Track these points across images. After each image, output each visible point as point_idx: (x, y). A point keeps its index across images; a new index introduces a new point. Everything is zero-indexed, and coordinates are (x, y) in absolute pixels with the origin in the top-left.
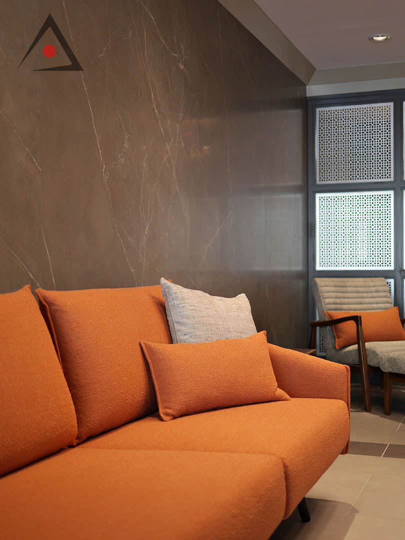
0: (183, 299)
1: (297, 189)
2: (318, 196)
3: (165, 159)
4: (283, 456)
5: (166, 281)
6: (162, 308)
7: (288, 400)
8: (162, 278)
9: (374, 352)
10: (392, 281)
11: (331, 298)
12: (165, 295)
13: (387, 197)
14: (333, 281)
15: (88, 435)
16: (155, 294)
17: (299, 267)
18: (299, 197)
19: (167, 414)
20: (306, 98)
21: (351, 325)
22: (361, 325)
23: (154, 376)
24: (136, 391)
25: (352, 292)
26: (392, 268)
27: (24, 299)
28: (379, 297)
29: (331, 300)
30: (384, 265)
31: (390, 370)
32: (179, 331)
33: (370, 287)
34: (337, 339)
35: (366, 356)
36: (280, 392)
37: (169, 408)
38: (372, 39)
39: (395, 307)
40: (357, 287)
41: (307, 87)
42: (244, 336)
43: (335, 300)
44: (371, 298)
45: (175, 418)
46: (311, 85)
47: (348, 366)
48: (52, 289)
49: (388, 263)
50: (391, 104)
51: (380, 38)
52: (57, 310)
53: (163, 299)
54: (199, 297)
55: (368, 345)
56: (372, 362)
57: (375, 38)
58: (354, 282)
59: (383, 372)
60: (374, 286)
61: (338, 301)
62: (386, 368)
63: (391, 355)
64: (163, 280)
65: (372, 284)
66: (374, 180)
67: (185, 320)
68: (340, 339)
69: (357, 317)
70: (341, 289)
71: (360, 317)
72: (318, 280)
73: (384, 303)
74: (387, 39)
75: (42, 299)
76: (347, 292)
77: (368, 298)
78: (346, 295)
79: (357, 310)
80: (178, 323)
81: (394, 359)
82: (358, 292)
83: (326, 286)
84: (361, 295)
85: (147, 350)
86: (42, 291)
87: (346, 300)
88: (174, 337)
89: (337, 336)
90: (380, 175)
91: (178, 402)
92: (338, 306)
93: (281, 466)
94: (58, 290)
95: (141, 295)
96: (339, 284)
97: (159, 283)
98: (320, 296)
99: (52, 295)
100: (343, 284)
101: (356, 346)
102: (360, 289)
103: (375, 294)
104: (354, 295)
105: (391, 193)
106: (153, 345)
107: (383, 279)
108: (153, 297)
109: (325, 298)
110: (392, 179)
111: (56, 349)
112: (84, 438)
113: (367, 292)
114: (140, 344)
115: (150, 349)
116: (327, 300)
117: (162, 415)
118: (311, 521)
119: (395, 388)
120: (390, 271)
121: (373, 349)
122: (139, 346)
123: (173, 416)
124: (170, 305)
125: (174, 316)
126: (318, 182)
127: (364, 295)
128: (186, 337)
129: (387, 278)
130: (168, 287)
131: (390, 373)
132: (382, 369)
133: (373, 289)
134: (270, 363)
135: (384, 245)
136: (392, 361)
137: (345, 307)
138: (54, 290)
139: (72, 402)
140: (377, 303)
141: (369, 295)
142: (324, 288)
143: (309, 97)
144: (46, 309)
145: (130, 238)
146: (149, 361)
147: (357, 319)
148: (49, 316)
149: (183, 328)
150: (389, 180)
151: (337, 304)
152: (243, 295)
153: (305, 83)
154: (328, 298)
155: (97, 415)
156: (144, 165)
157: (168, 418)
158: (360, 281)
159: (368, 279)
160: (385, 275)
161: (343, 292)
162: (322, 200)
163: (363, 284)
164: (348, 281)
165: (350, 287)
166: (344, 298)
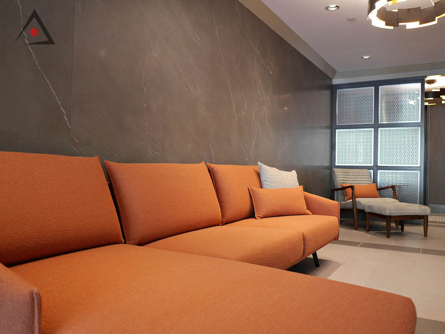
0: (267, 171)
1: (327, 127)
2: (337, 130)
3: (263, 113)
4: (303, 232)
5: (260, 163)
6: (259, 175)
7: (311, 215)
8: (259, 162)
9: (360, 202)
10: (372, 171)
11: (341, 178)
12: (260, 169)
13: (371, 132)
14: (342, 170)
15: (226, 222)
16: (256, 169)
17: (327, 164)
18: (328, 131)
19: (258, 217)
20: (332, 85)
21: (349, 190)
22: (354, 190)
23: (253, 201)
24: (245, 206)
25: (351, 175)
26: (372, 165)
27: (202, 166)
28: (365, 178)
29: (341, 179)
30: (368, 163)
31: (369, 211)
32: (265, 184)
33: (361, 173)
34: (346, 197)
35: (356, 204)
36: (307, 211)
37: (259, 214)
38: (363, 57)
39: (374, 184)
40: (354, 173)
41: (333, 80)
42: (293, 187)
43: (343, 179)
44: (361, 178)
45: (261, 218)
46: (335, 79)
47: (339, 202)
48: (213, 163)
49: (370, 163)
50: (373, 88)
51: (366, 57)
52: (214, 172)
53: (259, 171)
54: (274, 170)
55: (357, 199)
56: (359, 207)
57: (364, 57)
58: (352, 170)
59: (366, 212)
60: (362, 173)
61: (345, 179)
62: (367, 210)
63: (370, 204)
64: (259, 163)
65: (361, 172)
66: (364, 123)
67: (267, 180)
68: (348, 197)
69: (352, 186)
70: (346, 174)
71: (354, 186)
72: (335, 169)
73: (367, 181)
74: (369, 57)
75: (209, 167)
76: (349, 175)
77: (359, 178)
78: (348, 176)
79: (354, 184)
80: (265, 181)
81: (371, 206)
82: (354, 176)
83: (339, 172)
84: (355, 177)
85: (251, 190)
86: (208, 164)
87: (348, 179)
88: (263, 186)
89: (346, 195)
90: (364, 121)
91: (263, 212)
92: (344, 182)
93: (302, 235)
94: (215, 164)
95: (250, 169)
96: (345, 171)
97: (257, 164)
98: (335, 177)
99: (213, 166)
100: (347, 171)
101: (352, 200)
102: (355, 174)
103: (363, 177)
104: (353, 177)
105: (373, 129)
106: (253, 188)
107: (367, 170)
108: (255, 170)
109: (338, 178)
110: (373, 123)
111: (214, 186)
112: (224, 223)
113: (359, 176)
114: (248, 188)
115: (252, 190)
116: (339, 179)
117: (256, 217)
118: (320, 267)
119: (371, 222)
120: (371, 166)
121: (360, 201)
122: (248, 189)
123: (261, 217)
124: (261, 173)
125: (263, 178)
126: (337, 124)
127: (358, 177)
128: (268, 187)
129: (369, 169)
130: (261, 166)
131: (369, 213)
132: (365, 210)
133: (362, 174)
134: (304, 199)
135: (368, 154)
136: (370, 207)
137: (347, 182)
138: (214, 164)
139: (220, 207)
140: (364, 181)
141: (360, 177)
142: (338, 173)
143: (334, 85)
144: (210, 171)
145: (246, 146)
146: (252, 195)
147: (352, 187)
148: (212, 174)
149: (266, 183)
150: (371, 123)
151: (344, 181)
152: (294, 171)
153: (332, 78)
154: (339, 178)
155: (229, 215)
156: (253, 115)
157: (259, 218)
158: (355, 171)
159: (360, 170)
160: (369, 168)
161: (347, 175)
162: (339, 132)
163: (356, 172)
164: (350, 170)
165: (351, 173)
166: (348, 178)
